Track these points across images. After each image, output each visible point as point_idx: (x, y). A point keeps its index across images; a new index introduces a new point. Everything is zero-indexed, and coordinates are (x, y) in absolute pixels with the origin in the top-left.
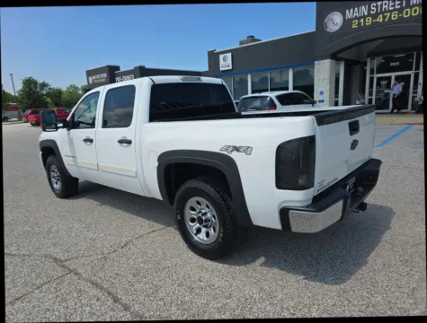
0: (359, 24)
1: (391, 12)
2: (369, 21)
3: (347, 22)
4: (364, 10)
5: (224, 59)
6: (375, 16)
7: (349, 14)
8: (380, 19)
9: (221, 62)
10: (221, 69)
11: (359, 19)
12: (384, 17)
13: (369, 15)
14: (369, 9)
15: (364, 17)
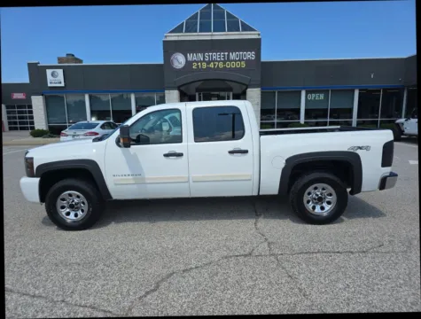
0: (198, 66)
1: (219, 62)
2: (205, 65)
3: (189, 64)
4: (200, 56)
5: (53, 74)
6: (208, 63)
7: (190, 57)
8: (212, 65)
9: (49, 77)
10: (49, 85)
11: (197, 62)
12: (215, 65)
13: (204, 61)
14: (204, 57)
15: (201, 62)
